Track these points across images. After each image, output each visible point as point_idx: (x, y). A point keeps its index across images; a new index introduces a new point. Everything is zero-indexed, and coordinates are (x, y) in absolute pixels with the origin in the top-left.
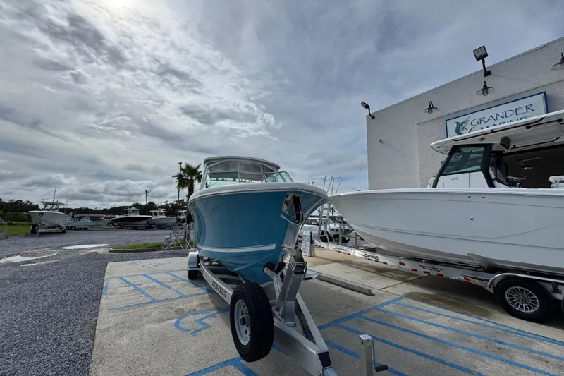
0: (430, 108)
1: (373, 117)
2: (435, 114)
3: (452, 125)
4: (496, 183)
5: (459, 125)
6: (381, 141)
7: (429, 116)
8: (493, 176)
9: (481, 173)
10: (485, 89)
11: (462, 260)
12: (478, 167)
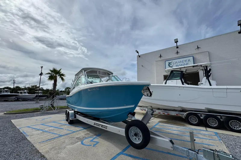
0: (161, 56)
1: (140, 57)
2: (162, 58)
3: (167, 63)
4: (184, 83)
5: (169, 63)
6: (142, 66)
7: (160, 59)
8: (183, 81)
9: (180, 80)
10: (177, 52)
11: (175, 108)
12: (179, 78)
